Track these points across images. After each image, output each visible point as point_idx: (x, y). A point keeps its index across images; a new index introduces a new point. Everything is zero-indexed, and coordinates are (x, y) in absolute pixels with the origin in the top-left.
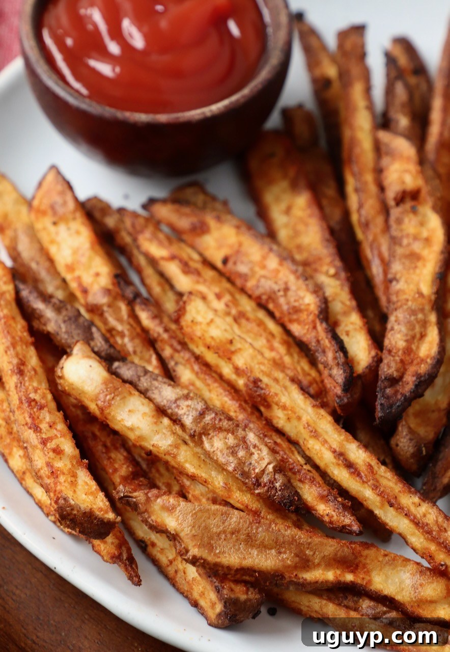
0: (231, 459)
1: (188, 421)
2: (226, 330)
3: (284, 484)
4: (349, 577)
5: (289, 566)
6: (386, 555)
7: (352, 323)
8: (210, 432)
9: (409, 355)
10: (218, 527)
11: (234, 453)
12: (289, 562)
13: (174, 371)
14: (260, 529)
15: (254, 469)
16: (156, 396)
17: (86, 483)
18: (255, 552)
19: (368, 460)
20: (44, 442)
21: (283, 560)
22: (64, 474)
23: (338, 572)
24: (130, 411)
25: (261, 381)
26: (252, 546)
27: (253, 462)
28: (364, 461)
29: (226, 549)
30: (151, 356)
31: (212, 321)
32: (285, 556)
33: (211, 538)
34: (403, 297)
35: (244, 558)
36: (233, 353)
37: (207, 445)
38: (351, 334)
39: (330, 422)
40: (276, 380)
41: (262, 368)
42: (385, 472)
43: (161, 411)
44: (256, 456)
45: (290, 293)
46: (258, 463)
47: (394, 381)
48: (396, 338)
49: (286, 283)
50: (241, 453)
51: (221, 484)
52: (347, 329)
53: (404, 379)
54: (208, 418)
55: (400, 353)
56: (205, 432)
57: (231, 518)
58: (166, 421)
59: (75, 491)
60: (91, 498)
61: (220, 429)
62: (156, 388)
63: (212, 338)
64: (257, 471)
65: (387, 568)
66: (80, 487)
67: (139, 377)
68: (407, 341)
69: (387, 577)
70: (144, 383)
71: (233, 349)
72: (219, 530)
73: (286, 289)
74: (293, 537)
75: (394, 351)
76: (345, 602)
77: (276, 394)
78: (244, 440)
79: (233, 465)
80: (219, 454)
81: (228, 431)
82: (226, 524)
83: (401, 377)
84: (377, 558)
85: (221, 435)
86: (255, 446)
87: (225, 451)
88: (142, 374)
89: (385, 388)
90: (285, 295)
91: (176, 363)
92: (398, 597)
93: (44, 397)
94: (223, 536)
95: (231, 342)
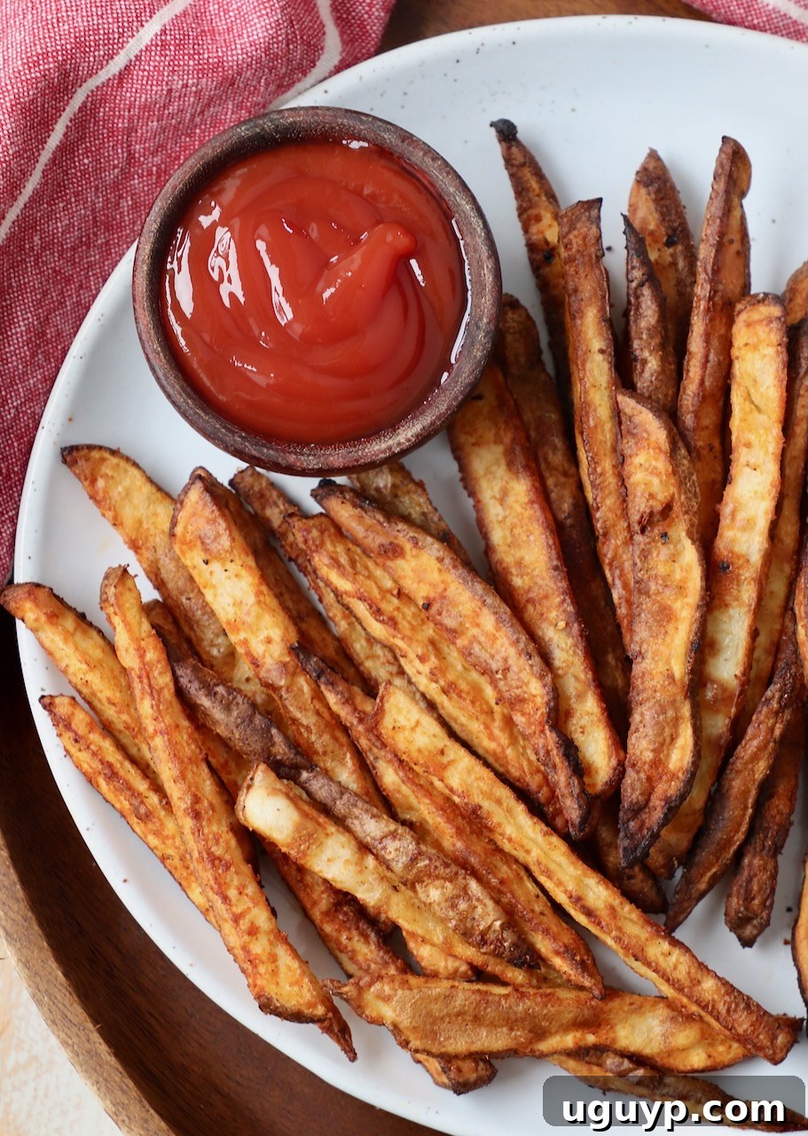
0: (451, 914)
1: (398, 866)
2: (434, 736)
3: (514, 945)
4: (591, 1039)
5: (523, 1043)
6: (631, 1004)
7: (588, 713)
8: (425, 878)
9: (657, 768)
10: (441, 1011)
11: (454, 906)
12: (522, 1040)
13: (374, 768)
14: (489, 1010)
15: (478, 926)
16: (356, 825)
17: (289, 968)
18: (484, 1032)
19: (610, 900)
20: (236, 919)
21: (516, 1038)
22: (263, 963)
23: (578, 1035)
24: (329, 860)
25: (480, 807)
26: (480, 1026)
27: (477, 917)
28: (605, 901)
29: (452, 1034)
30: (345, 755)
31: (418, 723)
32: (519, 1033)
33: (434, 1023)
34: (650, 684)
35: (473, 1042)
36: (444, 767)
37: (422, 896)
38: (588, 729)
39: (564, 854)
40: (499, 802)
41: (482, 784)
42: (630, 913)
43: (364, 848)
44: (479, 910)
45: (510, 675)
46: (483, 918)
47: (639, 809)
48: (641, 744)
49: (506, 660)
50: (463, 906)
51: (441, 938)
52: (583, 722)
53: (651, 804)
54: (422, 864)
55: (646, 767)
56: (418, 880)
57: (455, 1001)
58: (370, 861)
59: (277, 983)
60: (296, 989)
61: (437, 877)
62: (357, 818)
63: (419, 751)
64: (481, 928)
65: (634, 1016)
66: (282, 976)
67: (334, 800)
68: (654, 751)
69: (633, 1028)
70: (340, 807)
71: (445, 760)
72: (442, 1014)
73: (506, 670)
74: (526, 1011)
75: (639, 764)
76: (587, 1059)
77: (499, 825)
78: (465, 889)
79: (454, 922)
80: (436, 907)
81: (445, 879)
82: (451, 1007)
83: (648, 801)
84: (622, 1009)
85: (438, 883)
86: (478, 900)
87: (443, 905)
88: (338, 796)
89: (629, 820)
90: (505, 678)
91: (376, 758)
92: (647, 1051)
93: (228, 849)
94: (447, 1020)
95: (442, 752)
